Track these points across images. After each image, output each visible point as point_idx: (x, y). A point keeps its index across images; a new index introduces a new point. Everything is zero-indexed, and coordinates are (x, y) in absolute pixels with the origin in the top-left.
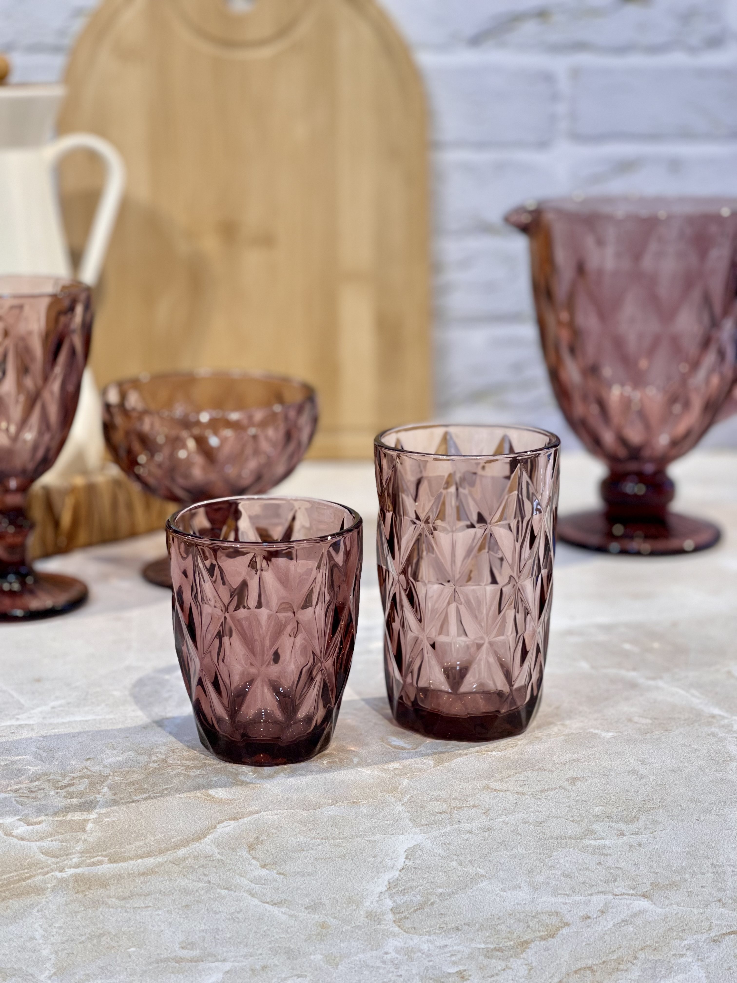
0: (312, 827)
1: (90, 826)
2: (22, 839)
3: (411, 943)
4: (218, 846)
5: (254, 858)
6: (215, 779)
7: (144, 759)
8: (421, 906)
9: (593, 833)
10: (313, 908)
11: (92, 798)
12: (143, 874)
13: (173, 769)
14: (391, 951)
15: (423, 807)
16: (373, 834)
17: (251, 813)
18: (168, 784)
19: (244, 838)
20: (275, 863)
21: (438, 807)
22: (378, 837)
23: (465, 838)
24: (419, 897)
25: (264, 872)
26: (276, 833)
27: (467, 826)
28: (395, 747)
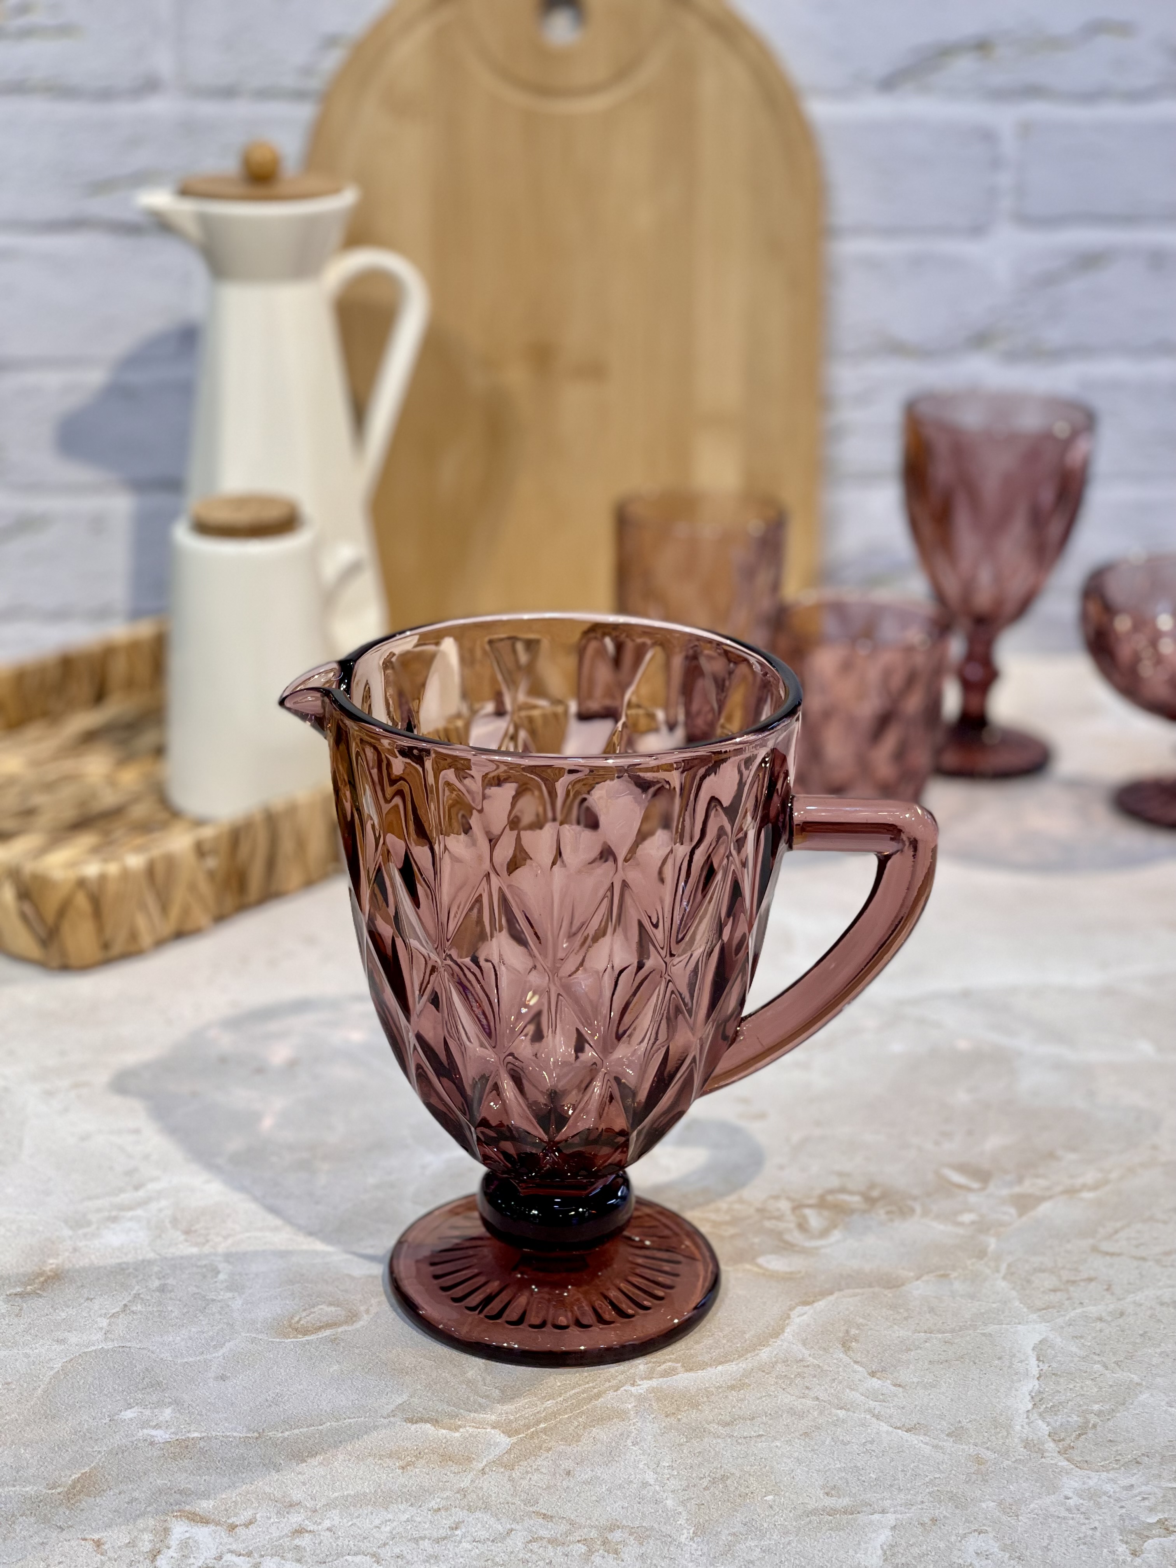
0: (906, 1314)
3: (1091, 1483)
4: (804, 1344)
5: (856, 1362)
8: (1083, 1430)
10: (957, 1433)
12: (732, 1388)
14: (1070, 1495)
15: (1029, 1282)
16: (985, 1324)
17: (824, 1294)
19: (831, 1332)
20: (884, 1370)
21: (1047, 1281)
22: (991, 1328)
23: (1098, 1329)
24: (1075, 1418)
25: (875, 1383)
26: (867, 1325)
27: (1093, 1310)
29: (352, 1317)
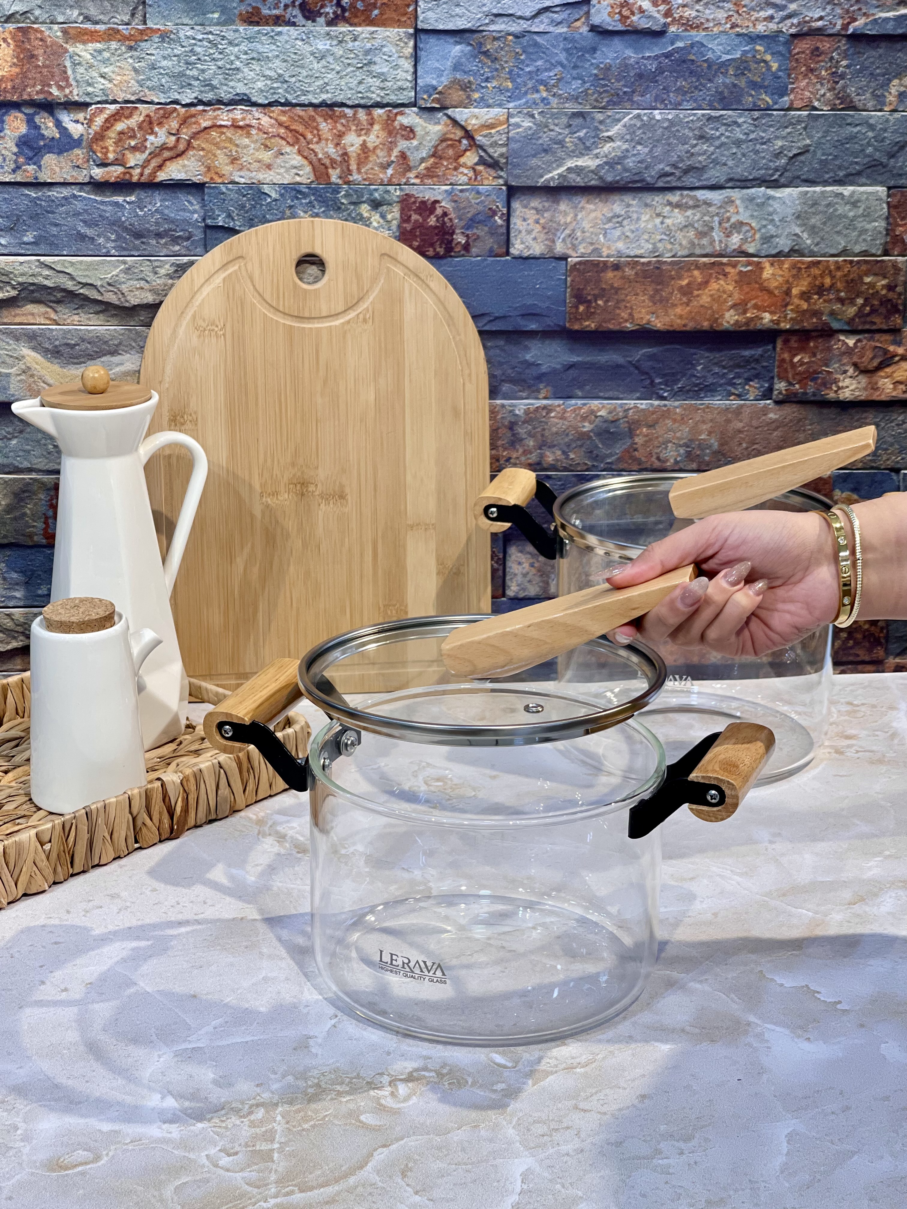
0: (446, 1153)
1: (276, 1155)
2: (228, 1170)
4: (378, 1174)
5: (408, 1185)
6: (362, 1104)
7: (301, 1084)
9: (661, 1153)
11: (270, 1126)
12: (327, 1203)
13: (327, 1095)
15: (528, 1130)
16: (495, 1159)
17: (398, 1140)
18: (327, 1111)
19: (396, 1165)
20: (424, 1190)
21: (540, 1129)
22: (499, 1161)
23: (564, 1161)
25: (417, 1198)
26: (420, 1160)
27: (564, 1148)
28: (499, 1065)
29: (97, 1158)
